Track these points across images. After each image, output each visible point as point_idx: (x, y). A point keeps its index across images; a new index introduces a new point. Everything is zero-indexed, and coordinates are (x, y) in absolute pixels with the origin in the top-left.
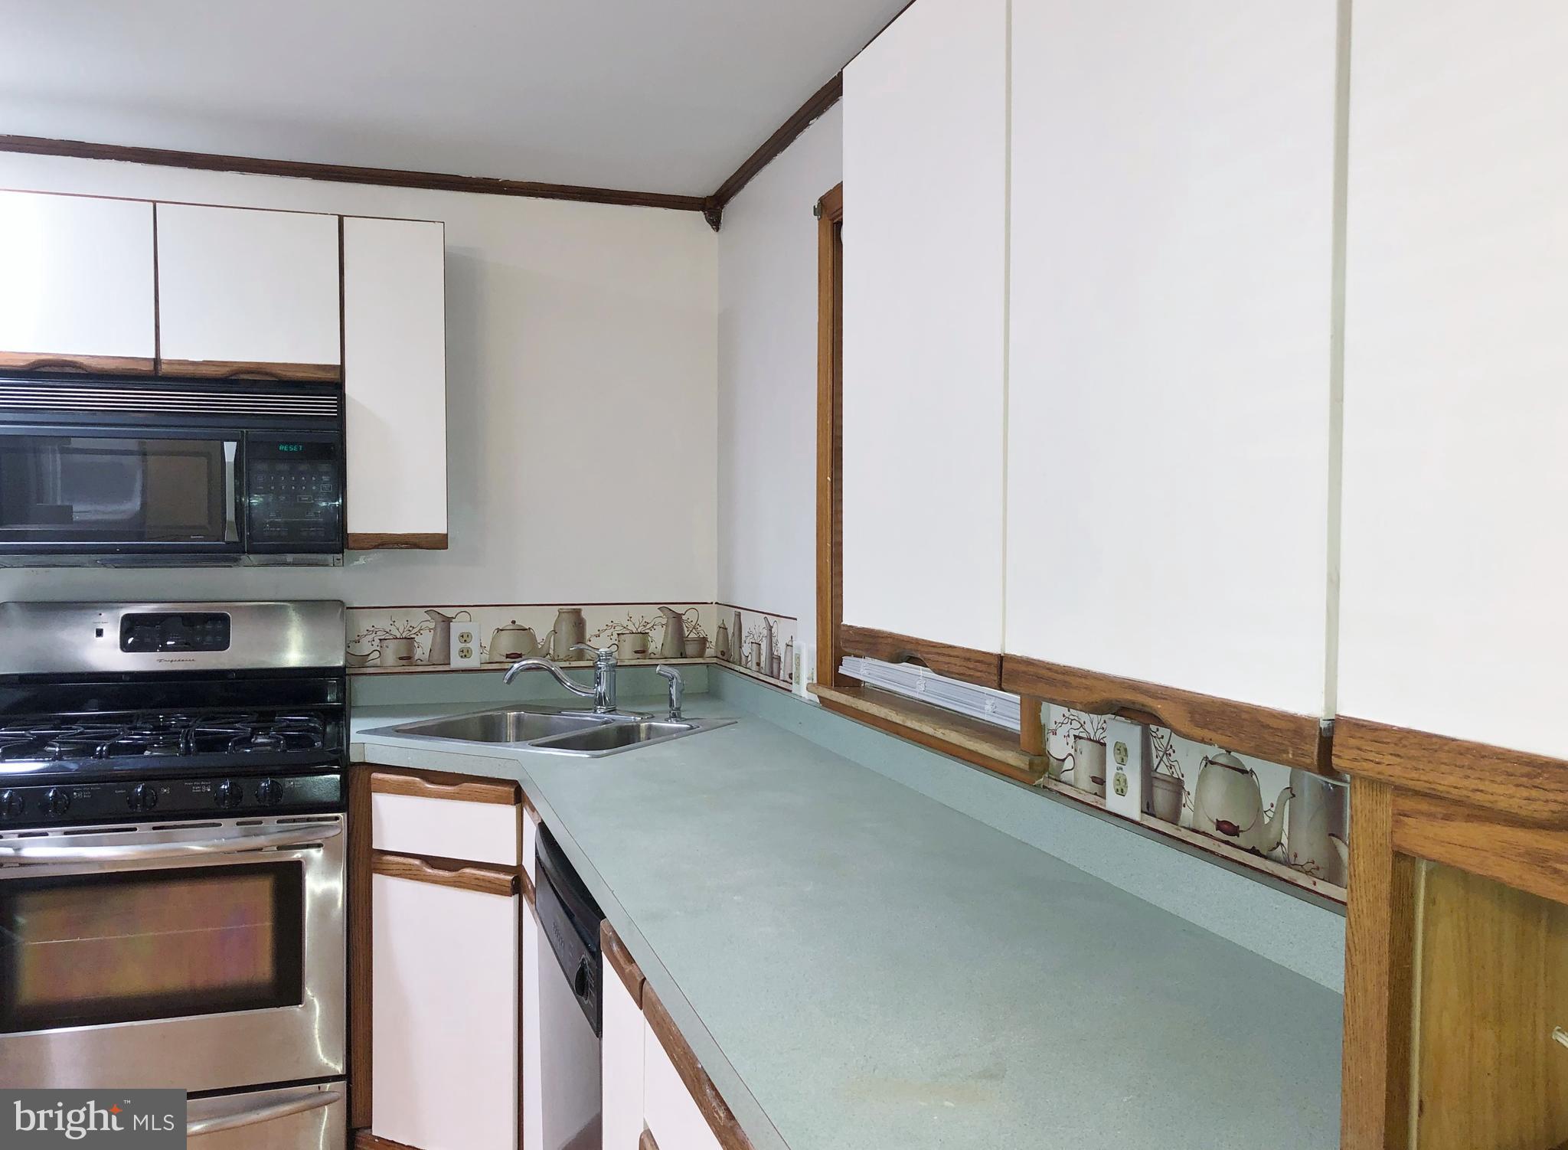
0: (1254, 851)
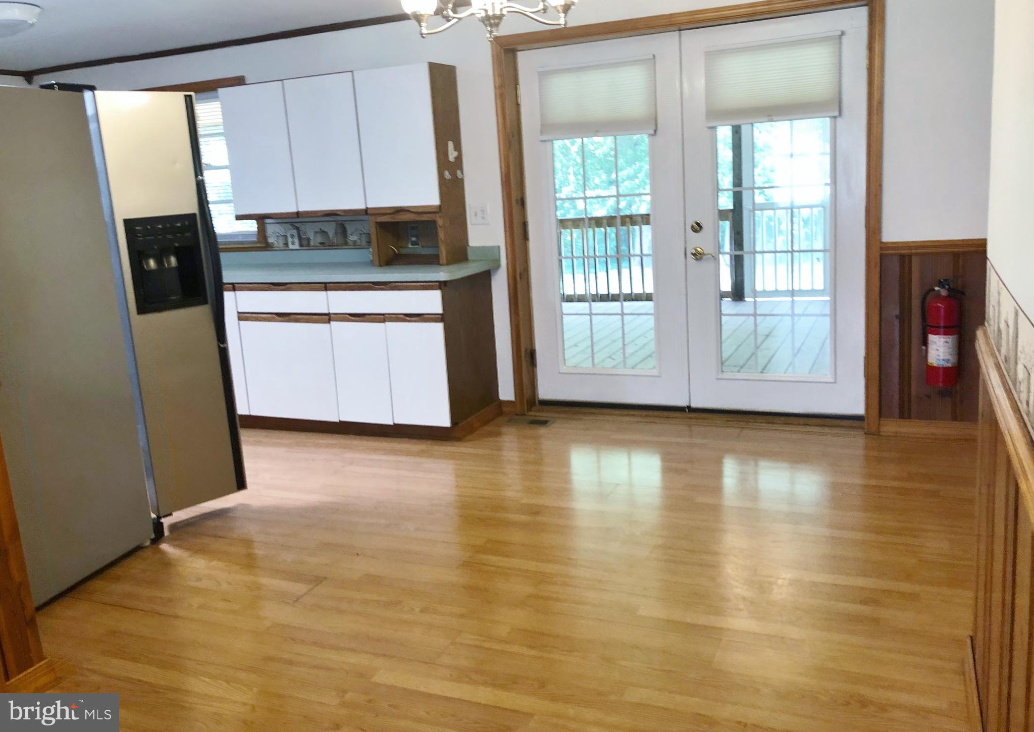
0: (330, 246)
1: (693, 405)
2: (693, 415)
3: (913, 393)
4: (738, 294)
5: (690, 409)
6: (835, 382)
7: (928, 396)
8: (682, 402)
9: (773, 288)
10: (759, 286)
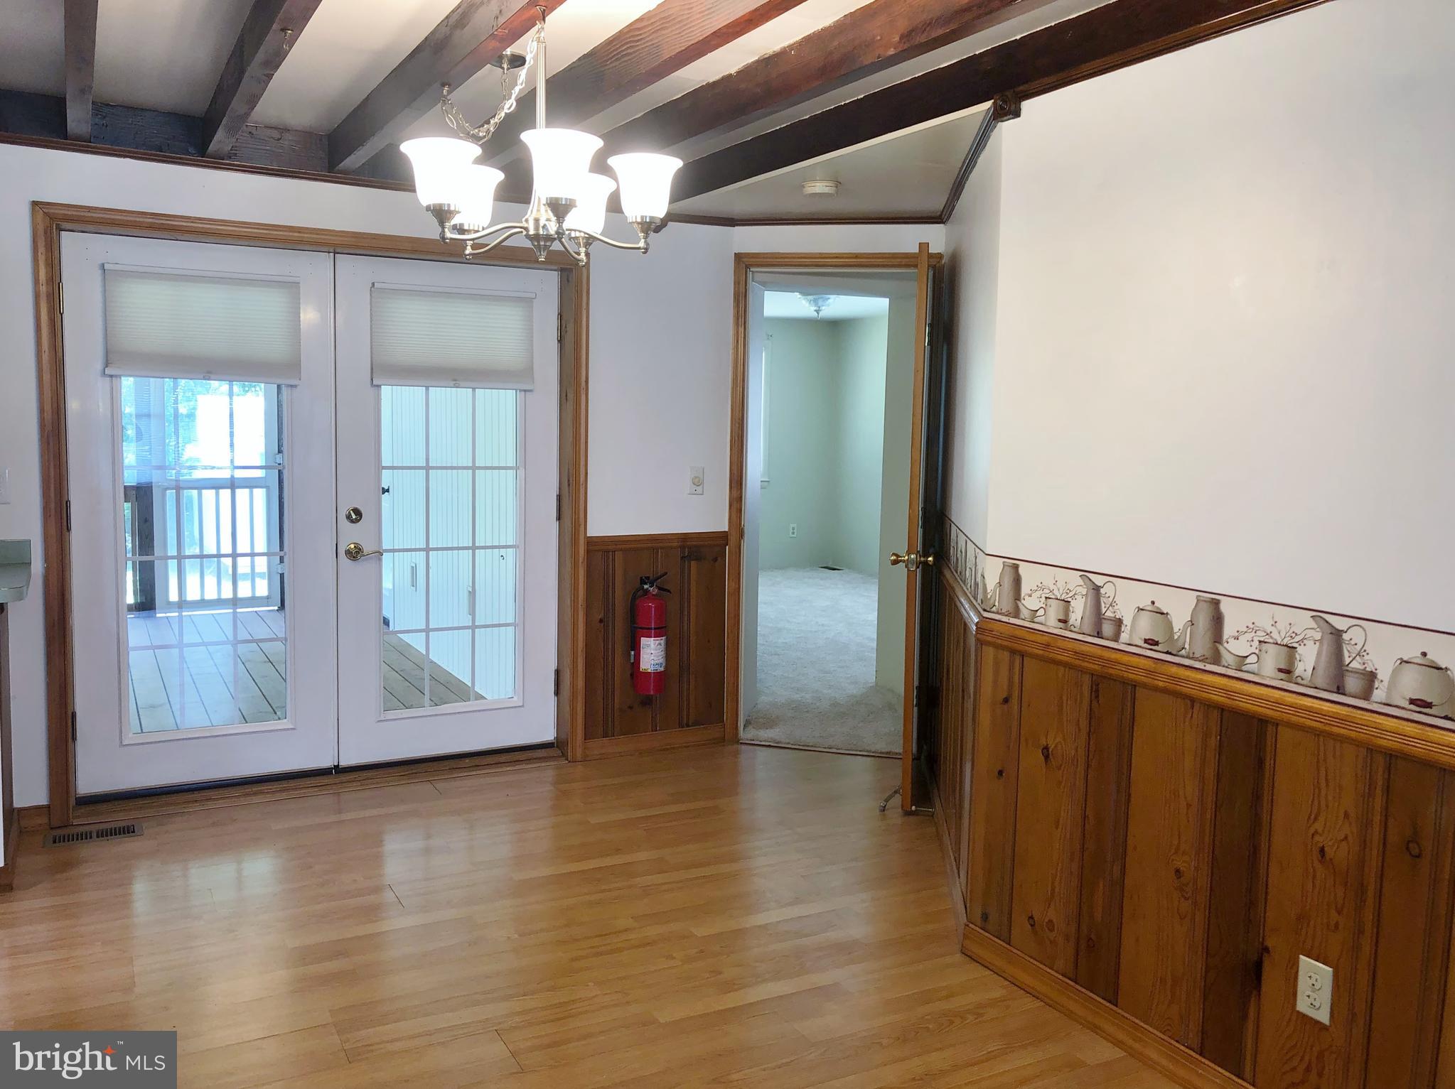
1: (343, 763)
2: (344, 777)
3: (617, 706)
4: (146, 604)
5: (338, 770)
6: (523, 706)
7: (631, 708)
8: (327, 762)
9: (198, 598)
10: (173, 596)
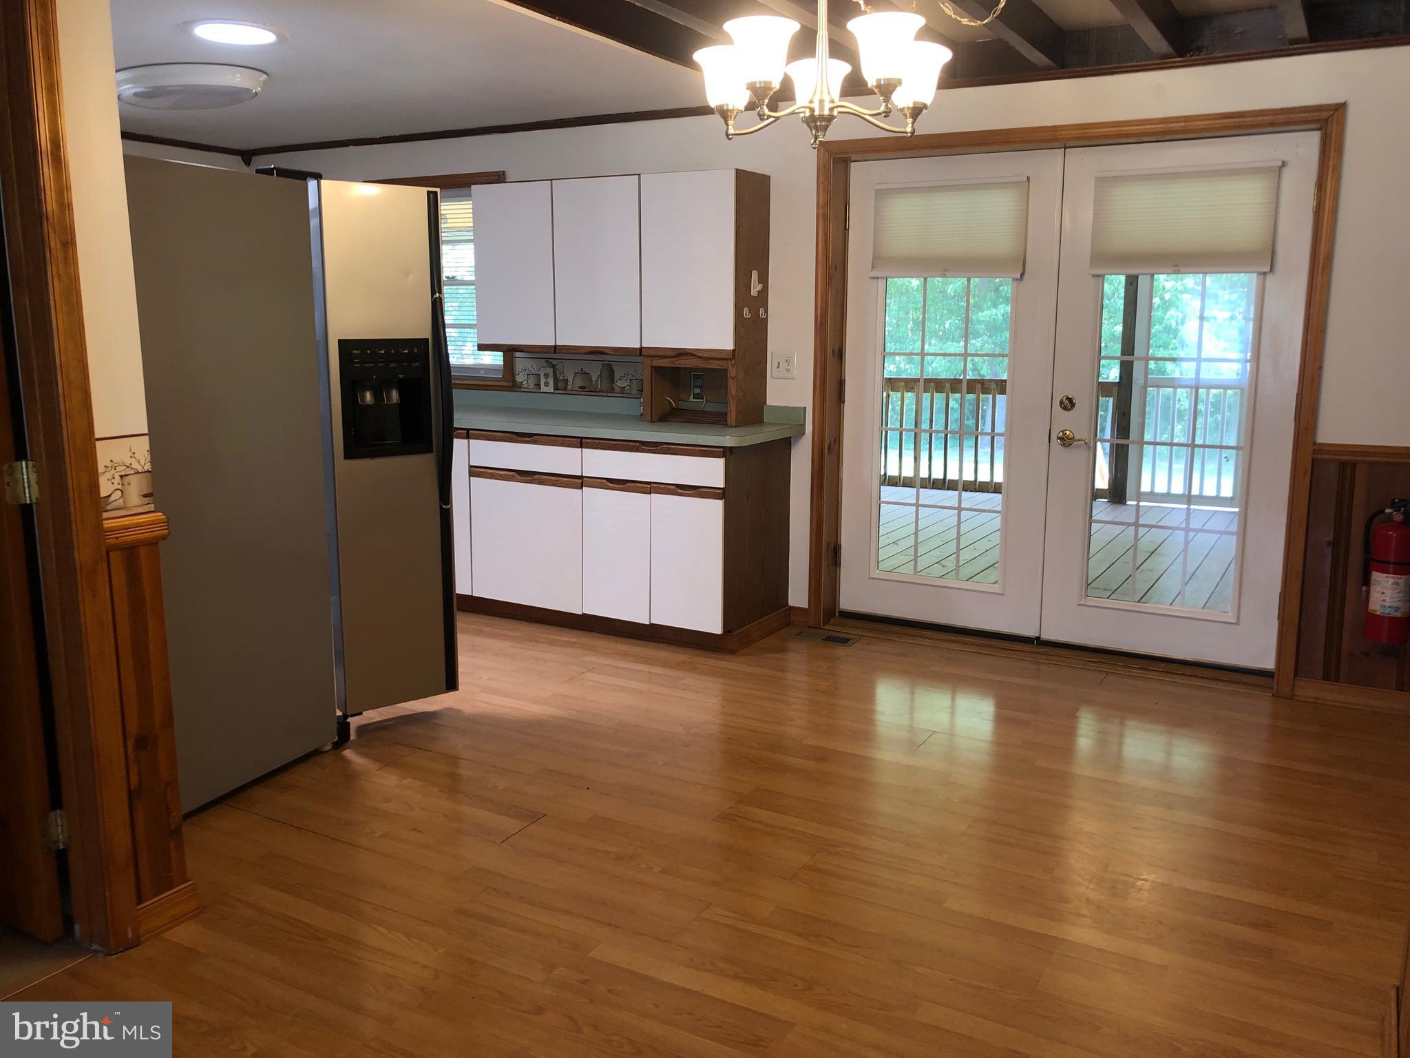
0: (591, 391)
1: (1044, 637)
2: (1041, 649)
3: (1345, 647)
4: (1117, 493)
5: (1039, 641)
6: (1237, 623)
7: (1366, 654)
8: (1029, 631)
9: (1165, 491)
10: (1145, 487)
